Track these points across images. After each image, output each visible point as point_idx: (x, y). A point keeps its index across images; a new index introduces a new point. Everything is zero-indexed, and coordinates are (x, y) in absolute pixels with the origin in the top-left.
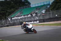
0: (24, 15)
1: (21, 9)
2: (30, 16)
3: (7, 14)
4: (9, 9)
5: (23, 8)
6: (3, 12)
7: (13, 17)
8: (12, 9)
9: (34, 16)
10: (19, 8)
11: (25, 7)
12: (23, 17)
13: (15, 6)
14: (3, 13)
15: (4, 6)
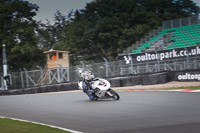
1: (170, 27)
3: (120, 43)
4: (127, 25)
5: (176, 25)
6: (108, 34)
8: (139, 28)
10: (161, 25)
11: (180, 20)
13: (149, 17)
14: (106, 37)
15: (110, 16)
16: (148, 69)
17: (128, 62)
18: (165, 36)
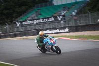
0: (42, 19)
1: (38, 7)
2: (53, 20)
3: (14, 15)
4: (17, 7)
5: (42, 6)
6: (8, 11)
7: (24, 21)
9: (60, 20)
10: (34, 6)
11: (44, 4)
12: (41, 21)
13: (29, 3)
15: (9, 2)
16: (28, 28)
17: (18, 25)
18: (36, 12)
